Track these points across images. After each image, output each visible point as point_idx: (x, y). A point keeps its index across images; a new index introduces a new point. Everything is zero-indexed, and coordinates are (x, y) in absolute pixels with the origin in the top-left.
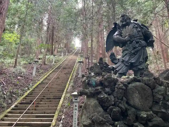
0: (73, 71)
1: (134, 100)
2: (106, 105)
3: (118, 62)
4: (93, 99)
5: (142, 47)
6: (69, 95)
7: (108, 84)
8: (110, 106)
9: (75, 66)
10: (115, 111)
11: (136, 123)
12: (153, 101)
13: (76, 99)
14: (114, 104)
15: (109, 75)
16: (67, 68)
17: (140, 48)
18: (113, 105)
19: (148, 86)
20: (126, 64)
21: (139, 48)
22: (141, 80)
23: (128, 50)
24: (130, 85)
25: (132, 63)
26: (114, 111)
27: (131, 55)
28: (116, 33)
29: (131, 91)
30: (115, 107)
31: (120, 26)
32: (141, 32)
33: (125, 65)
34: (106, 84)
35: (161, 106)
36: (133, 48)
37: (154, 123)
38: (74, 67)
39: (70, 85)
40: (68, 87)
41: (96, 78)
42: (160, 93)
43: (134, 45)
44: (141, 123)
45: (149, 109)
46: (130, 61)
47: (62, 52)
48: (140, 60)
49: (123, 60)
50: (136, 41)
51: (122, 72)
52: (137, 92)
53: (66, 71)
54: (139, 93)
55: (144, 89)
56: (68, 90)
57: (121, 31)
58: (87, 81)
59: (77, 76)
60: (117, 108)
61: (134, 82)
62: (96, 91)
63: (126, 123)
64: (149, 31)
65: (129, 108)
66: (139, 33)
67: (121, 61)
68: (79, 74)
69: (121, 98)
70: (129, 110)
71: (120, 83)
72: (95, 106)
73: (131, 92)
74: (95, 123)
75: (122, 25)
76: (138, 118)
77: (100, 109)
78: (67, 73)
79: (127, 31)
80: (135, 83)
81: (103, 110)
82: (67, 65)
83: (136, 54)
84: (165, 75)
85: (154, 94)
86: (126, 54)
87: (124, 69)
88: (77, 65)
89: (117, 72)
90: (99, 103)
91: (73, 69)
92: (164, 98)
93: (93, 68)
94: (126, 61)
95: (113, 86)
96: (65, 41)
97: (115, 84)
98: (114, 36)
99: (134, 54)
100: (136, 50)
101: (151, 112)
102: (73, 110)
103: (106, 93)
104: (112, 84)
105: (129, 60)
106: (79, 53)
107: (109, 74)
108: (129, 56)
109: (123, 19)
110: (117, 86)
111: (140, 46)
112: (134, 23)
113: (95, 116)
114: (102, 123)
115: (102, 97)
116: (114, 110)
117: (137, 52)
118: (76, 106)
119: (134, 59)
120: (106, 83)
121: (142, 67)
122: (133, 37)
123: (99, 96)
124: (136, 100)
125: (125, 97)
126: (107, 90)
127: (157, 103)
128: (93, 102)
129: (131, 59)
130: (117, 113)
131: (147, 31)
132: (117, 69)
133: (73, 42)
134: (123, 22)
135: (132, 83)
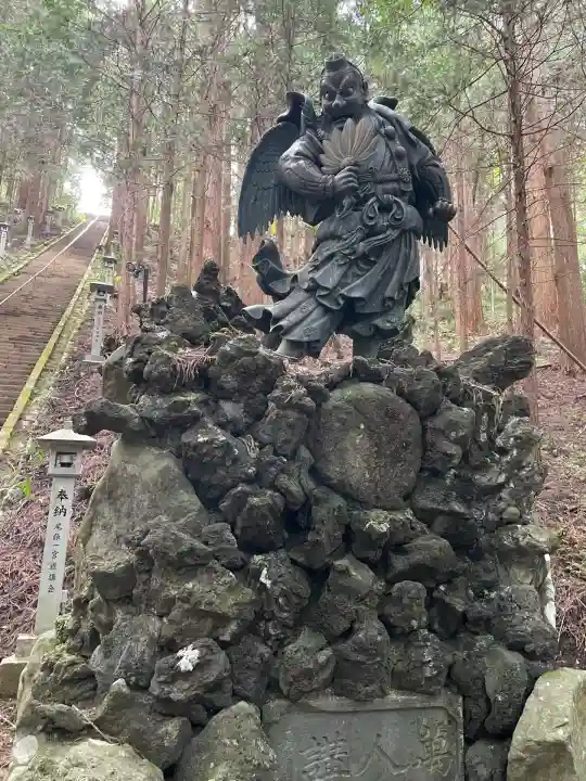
0: (57, 332)
1: (343, 462)
2: (214, 482)
3: (292, 289)
4: (157, 452)
5: (403, 232)
6: (29, 446)
7: (235, 384)
8: (236, 486)
9: (69, 310)
10: (258, 507)
11: (341, 557)
12: (421, 470)
13: (63, 465)
14: (257, 474)
15: (243, 340)
16: (25, 313)
17: (395, 234)
18: (249, 480)
19: (408, 401)
20: (324, 302)
21: (388, 233)
22: (383, 373)
23: (339, 238)
24: (337, 394)
25: (351, 302)
26: (253, 507)
27: (351, 264)
28: (296, 146)
29: (339, 420)
30: (259, 491)
31: (318, 114)
32: (406, 161)
33: (320, 304)
34: (229, 380)
35: (452, 488)
36: (366, 232)
37: (417, 557)
38: (68, 312)
39: (38, 399)
40: (27, 406)
41: (181, 350)
42: (453, 434)
43: (371, 218)
44: (364, 560)
45: (401, 500)
46: (342, 291)
47: (5, 226)
48: (388, 293)
49: (313, 280)
50: (378, 200)
51: (306, 339)
52: (362, 427)
53: (20, 327)
54: (370, 431)
55: (392, 416)
56: (25, 423)
57: (321, 141)
58: (131, 360)
59: (82, 357)
60: (269, 492)
61: (355, 383)
62: (173, 414)
63: (301, 560)
64: (437, 166)
65: (320, 495)
66: (399, 164)
67: (306, 286)
68: (89, 348)
69: (288, 449)
70: (318, 501)
71: (292, 382)
72: (165, 486)
73: (337, 425)
74: (156, 563)
75: (328, 109)
76: (351, 538)
77: (188, 499)
78: (23, 338)
79: (347, 146)
80: (357, 386)
81: (199, 503)
82: (27, 298)
83: (375, 263)
84: (479, 364)
85: (429, 436)
86: (331, 257)
87: (314, 325)
88: (80, 306)
89: (284, 334)
90: (186, 472)
91: (61, 323)
92: (465, 457)
93: (168, 307)
94: (327, 289)
95: (261, 395)
96: (22, 172)
97: (270, 386)
98: (286, 159)
99: (366, 259)
100: (376, 240)
101: (409, 514)
102: (47, 514)
103: (221, 426)
104: (258, 382)
105: (341, 284)
106: (100, 248)
107: (245, 336)
108: (344, 268)
109: (336, 81)
110: (277, 393)
111: (393, 228)
112: (379, 112)
113: (160, 532)
114: (189, 560)
115: (201, 440)
116: (255, 500)
117: (379, 250)
118: (62, 495)
119: (362, 282)
120: (229, 378)
121: (389, 322)
122: (370, 178)
123: (186, 438)
124: (354, 460)
125: (308, 448)
126: (229, 409)
127: (437, 474)
128: (154, 464)
129: (349, 281)
130: (264, 517)
131: (431, 162)
132: (282, 323)
133: (67, 185)
134: (332, 98)
135: (346, 387)
